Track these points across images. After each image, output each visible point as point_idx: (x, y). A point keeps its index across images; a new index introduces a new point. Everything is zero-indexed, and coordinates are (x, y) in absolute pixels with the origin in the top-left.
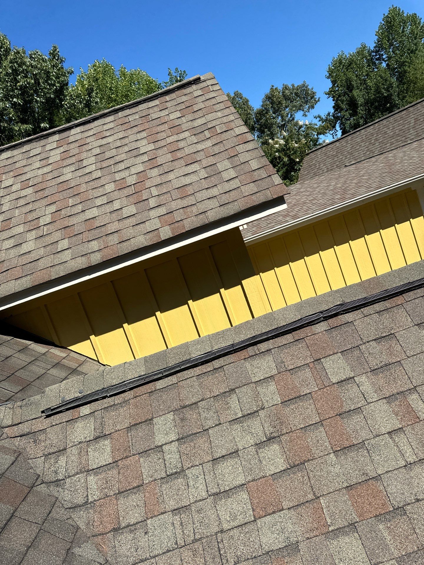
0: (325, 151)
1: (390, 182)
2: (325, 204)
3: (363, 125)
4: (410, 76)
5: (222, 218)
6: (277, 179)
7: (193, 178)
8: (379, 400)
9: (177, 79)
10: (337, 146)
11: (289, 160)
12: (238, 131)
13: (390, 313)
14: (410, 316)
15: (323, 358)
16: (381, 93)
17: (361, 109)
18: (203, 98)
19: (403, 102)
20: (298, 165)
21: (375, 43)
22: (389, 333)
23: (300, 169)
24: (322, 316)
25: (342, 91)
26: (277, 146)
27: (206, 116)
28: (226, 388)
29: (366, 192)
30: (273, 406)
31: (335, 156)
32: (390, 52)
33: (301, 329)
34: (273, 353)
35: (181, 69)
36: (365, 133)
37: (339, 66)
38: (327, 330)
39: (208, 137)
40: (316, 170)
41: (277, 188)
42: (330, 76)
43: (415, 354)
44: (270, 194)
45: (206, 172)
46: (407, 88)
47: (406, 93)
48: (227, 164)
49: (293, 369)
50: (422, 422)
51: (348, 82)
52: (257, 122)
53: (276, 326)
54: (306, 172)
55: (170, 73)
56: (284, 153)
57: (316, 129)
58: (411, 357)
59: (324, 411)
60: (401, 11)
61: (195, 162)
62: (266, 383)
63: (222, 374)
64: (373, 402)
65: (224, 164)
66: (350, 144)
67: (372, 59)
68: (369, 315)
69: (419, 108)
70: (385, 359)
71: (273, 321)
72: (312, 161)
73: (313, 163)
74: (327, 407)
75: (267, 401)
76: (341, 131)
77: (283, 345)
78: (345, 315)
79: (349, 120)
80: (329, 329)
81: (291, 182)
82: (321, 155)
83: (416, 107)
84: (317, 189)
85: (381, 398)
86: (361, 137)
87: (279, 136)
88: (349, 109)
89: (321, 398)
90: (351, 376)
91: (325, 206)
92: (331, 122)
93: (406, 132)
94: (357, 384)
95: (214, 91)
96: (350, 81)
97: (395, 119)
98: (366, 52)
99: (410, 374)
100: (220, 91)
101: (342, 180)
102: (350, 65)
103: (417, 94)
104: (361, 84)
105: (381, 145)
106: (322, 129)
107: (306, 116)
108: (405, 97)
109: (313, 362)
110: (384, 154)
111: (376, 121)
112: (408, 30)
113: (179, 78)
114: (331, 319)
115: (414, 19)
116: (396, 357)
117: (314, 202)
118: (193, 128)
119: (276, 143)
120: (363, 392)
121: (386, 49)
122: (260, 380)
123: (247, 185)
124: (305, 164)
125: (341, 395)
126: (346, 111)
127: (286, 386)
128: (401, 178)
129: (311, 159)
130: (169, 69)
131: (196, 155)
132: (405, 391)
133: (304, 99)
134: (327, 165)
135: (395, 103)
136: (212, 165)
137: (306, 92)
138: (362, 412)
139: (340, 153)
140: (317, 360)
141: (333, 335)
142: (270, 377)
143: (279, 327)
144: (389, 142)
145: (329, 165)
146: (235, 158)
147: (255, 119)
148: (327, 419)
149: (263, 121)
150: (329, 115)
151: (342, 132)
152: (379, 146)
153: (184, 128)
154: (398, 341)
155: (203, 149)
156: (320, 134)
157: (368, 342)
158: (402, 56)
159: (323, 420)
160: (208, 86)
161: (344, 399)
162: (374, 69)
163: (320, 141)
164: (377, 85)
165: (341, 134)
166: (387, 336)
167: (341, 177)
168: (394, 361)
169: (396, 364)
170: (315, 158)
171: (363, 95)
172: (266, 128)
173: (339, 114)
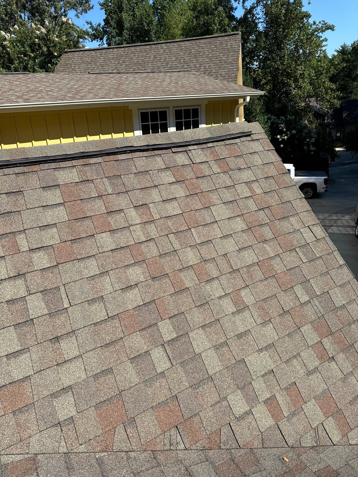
0: (82, 55)
1: (113, 96)
2: (57, 97)
4: (167, 20)
10: (92, 54)
11: (48, 51)
13: (25, 176)
14: (39, 181)
16: (143, 26)
17: (126, 33)
20: (56, 59)
22: (19, 190)
23: (56, 64)
25: (113, 8)
26: (38, 32)
29: (92, 98)
31: (89, 63)
40: (71, 70)
43: (33, 207)
46: (163, 30)
50: (21, 253)
51: (119, 3)
54: (62, 69)
56: (44, 42)
57: (78, 31)
58: (29, 209)
66: (103, 57)
68: (8, 175)
69: (159, 48)
70: (9, 208)
72: (68, 60)
73: (70, 62)
79: (115, 38)
82: (78, 58)
83: (157, 46)
84: (57, 84)
88: (117, 28)
91: (57, 98)
92: (100, 33)
93: (146, 64)
97: (141, 50)
99: (24, 221)
101: (81, 83)
104: (130, 9)
105: (126, 68)
107: (78, 17)
110: (121, 74)
116: (18, 208)
117: (49, 93)
119: (39, 29)
124: (63, 61)
126: (114, 28)
129: (68, 58)
132: (16, 232)
135: (152, 38)
139: (94, 62)
150: (99, 26)
154: (24, 197)
163: (80, 45)
164: (142, 17)
166: (16, 192)
167: (81, 80)
168: (16, 210)
169: (16, 213)
170: (72, 58)
171: (130, 20)
172: (38, 12)
173: (108, 30)
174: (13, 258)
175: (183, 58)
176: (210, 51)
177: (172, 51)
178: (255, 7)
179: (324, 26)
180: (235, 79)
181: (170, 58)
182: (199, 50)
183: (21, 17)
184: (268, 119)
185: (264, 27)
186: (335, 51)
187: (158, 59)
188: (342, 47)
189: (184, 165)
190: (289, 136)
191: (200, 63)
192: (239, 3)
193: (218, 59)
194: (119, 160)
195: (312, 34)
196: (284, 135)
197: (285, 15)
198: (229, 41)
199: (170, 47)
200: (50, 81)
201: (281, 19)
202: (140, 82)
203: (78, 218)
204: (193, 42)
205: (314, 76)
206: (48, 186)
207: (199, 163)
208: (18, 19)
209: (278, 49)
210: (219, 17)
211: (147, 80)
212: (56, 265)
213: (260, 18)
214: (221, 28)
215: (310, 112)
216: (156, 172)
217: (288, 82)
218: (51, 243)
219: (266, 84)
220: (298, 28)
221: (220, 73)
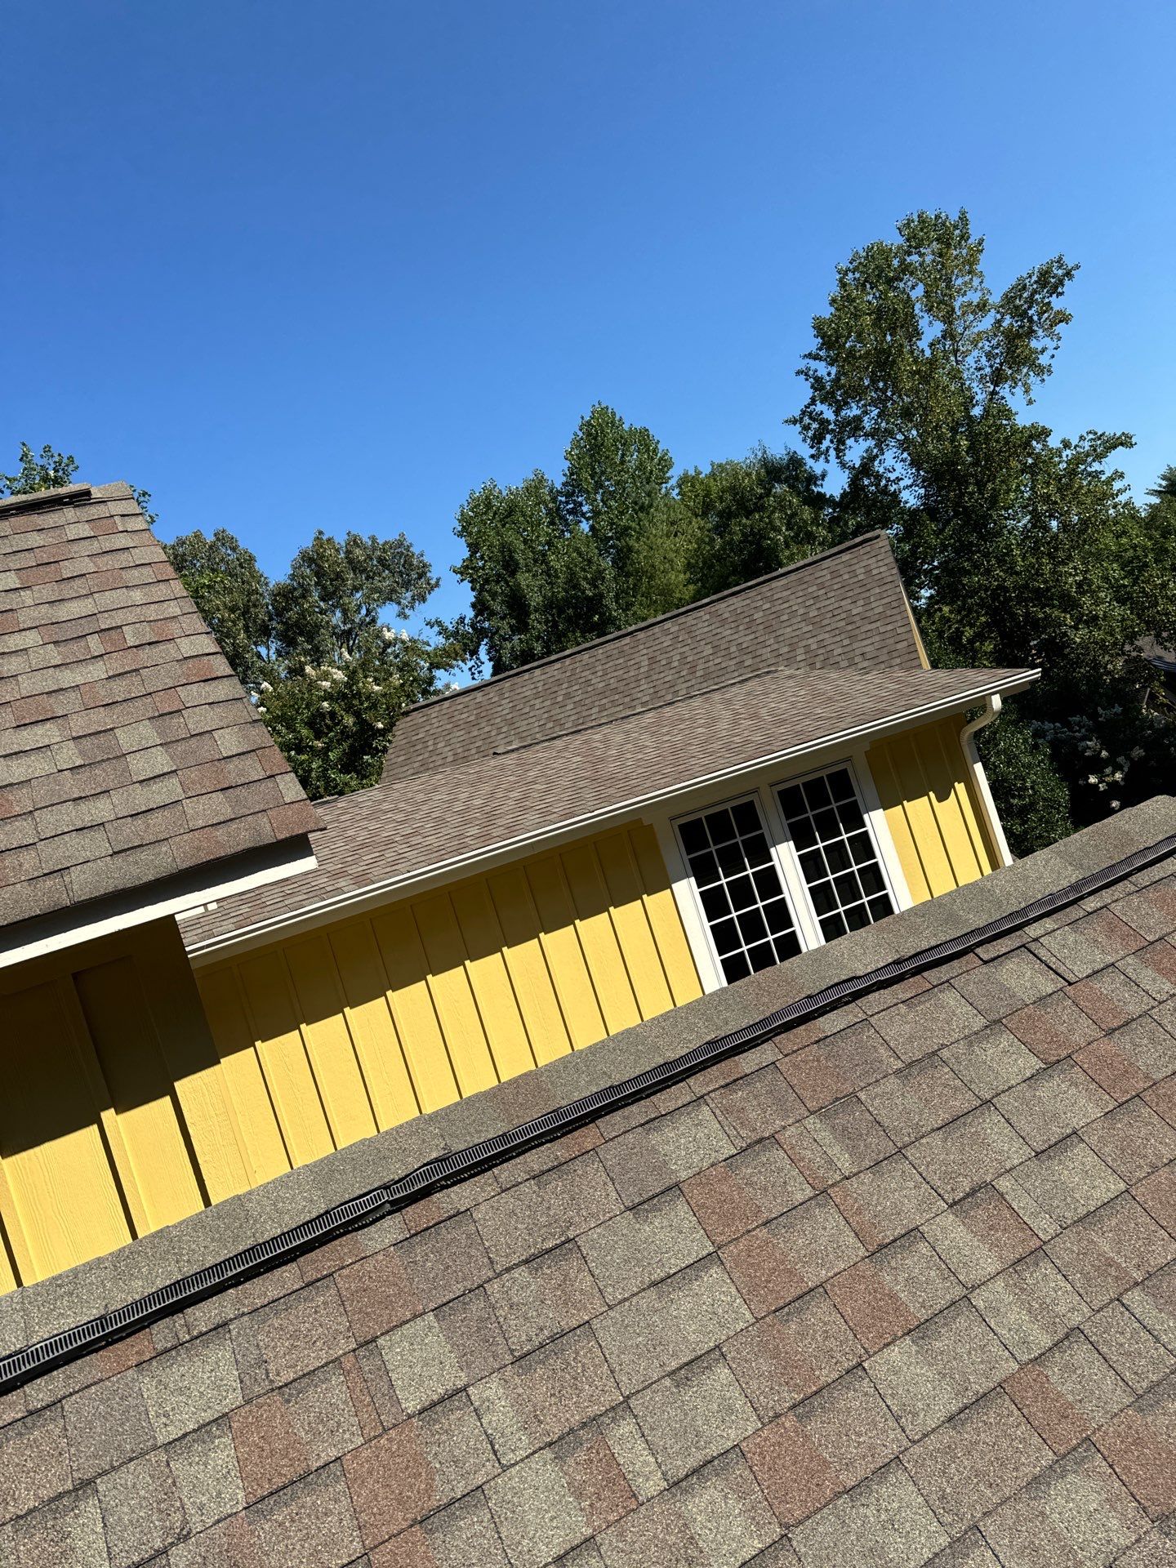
0: (450, 710)
1: (595, 802)
2: (441, 848)
3: (543, 658)
4: (641, 559)
5: (116, 891)
6: (291, 788)
7: (38, 766)
8: (535, 1452)
9: (47, 474)
10: (477, 701)
11: (358, 723)
12: (187, 647)
13: (565, 1177)
14: (613, 1184)
15: (382, 1334)
16: (580, 590)
17: (537, 619)
18: (95, 547)
19: (627, 615)
20: (381, 738)
21: (565, 475)
22: (563, 1239)
23: (385, 750)
24: (386, 1198)
25: (492, 570)
26: (326, 684)
27: (96, 595)
28: (62, 1480)
29: (539, 825)
30: (218, 1521)
31: (473, 724)
32: (596, 500)
33: (325, 1243)
34: (234, 1333)
35: (61, 449)
36: (543, 677)
37: (485, 513)
38: (401, 1242)
39: (96, 654)
40: (426, 755)
41: (290, 813)
42: (464, 532)
43: (626, 1295)
44: (268, 826)
45: (80, 752)
46: (635, 585)
47: (634, 596)
48: (148, 733)
49: (291, 1383)
50: (643, 1508)
51: (506, 554)
52: (277, 616)
53: (250, 1243)
54: (402, 758)
55: (25, 455)
56: (346, 704)
57: (428, 654)
58: (616, 1305)
59: (378, 1517)
60: (617, 418)
61: (48, 719)
62: (204, 1443)
63: (55, 1429)
64: (517, 1463)
65: (137, 734)
66: (508, 700)
67: (558, 509)
68: (514, 1186)
69: (658, 636)
70: (554, 1318)
71: (241, 1225)
72: (417, 732)
73: (420, 736)
74: (387, 1498)
75: (201, 1507)
76: (492, 663)
77: (269, 1304)
78: (452, 1189)
79: (510, 639)
80: (407, 1239)
81: (362, 780)
82: (440, 719)
83: (650, 633)
84: (424, 807)
85: (537, 1446)
86: (532, 686)
87: (336, 657)
88: (509, 614)
89: (370, 1473)
90: (460, 1384)
91: (441, 851)
92: (468, 639)
93: (632, 686)
94: (475, 1410)
95: (127, 531)
96: (510, 550)
97: (609, 653)
98: (546, 491)
99: (613, 1360)
100: (147, 534)
101: (486, 788)
102: (510, 515)
103: (656, 602)
104: (536, 561)
105: (578, 710)
106: (441, 656)
107: (406, 617)
108: (632, 604)
109: (354, 1350)
110: (583, 732)
111: (567, 652)
112: (633, 459)
113: (52, 473)
114: (413, 1206)
115: (644, 439)
116: (579, 1310)
117: (415, 840)
118: (53, 624)
119: (326, 676)
120: (490, 1432)
121: (588, 492)
122: (185, 1435)
123: (204, 797)
124: (400, 738)
125: (428, 1453)
126: (503, 618)
127: (266, 1447)
128: (618, 795)
129: (415, 727)
130: (24, 444)
131: (52, 700)
132: (601, 1415)
133: (402, 576)
134: (453, 746)
135: (610, 614)
136: (100, 732)
137: (405, 561)
138: (487, 1499)
139: (486, 719)
140: (367, 1343)
141: (416, 1256)
142: (217, 1419)
143: (260, 1245)
144: (597, 703)
145: (458, 745)
146: (172, 718)
147: (270, 607)
148: (384, 1542)
149: (292, 615)
150: (463, 622)
151: (494, 667)
152: (574, 711)
153: (24, 622)
154: (586, 1261)
155: (77, 686)
156: (438, 668)
157: (508, 1270)
158: (622, 513)
159: (371, 1549)
160: (112, 516)
161: (438, 1466)
162: (563, 531)
163: (439, 684)
164: (571, 569)
165: (491, 671)
166: (557, 1247)
167: (484, 780)
168: (575, 1323)
169: (578, 1332)
170: (424, 724)
171: (541, 587)
172: (301, 634)
173: (486, 624)
174: (621, 1535)
175: (735, 643)
176: (808, 604)
177: (697, 633)
178: (877, 456)
179: (1099, 442)
180: (913, 656)
181: (695, 651)
182: (773, 610)
183: (259, 656)
184: (1037, 734)
185: (919, 497)
186: (1147, 493)
187: (664, 662)
188: (1164, 478)
189: (1045, 997)
190: (1126, 769)
191: (788, 642)
192: (827, 461)
193: (838, 618)
194: (827, 1037)
195: (1072, 473)
196: (1108, 770)
197: (971, 449)
198: (855, 561)
199: (688, 624)
200: (402, 805)
201: (963, 464)
202: (647, 740)
203: (781, 1303)
204: (752, 593)
205: (1123, 579)
206: (645, 1196)
207: (1087, 977)
208: (253, 662)
209: (981, 537)
210: (782, 509)
211: (665, 730)
212: (782, 1536)
213: (899, 479)
214: (797, 535)
215: (1150, 678)
216: (962, 1048)
217: (1047, 617)
218: (732, 1436)
219: (980, 637)
220: (1023, 472)
221: (858, 652)
